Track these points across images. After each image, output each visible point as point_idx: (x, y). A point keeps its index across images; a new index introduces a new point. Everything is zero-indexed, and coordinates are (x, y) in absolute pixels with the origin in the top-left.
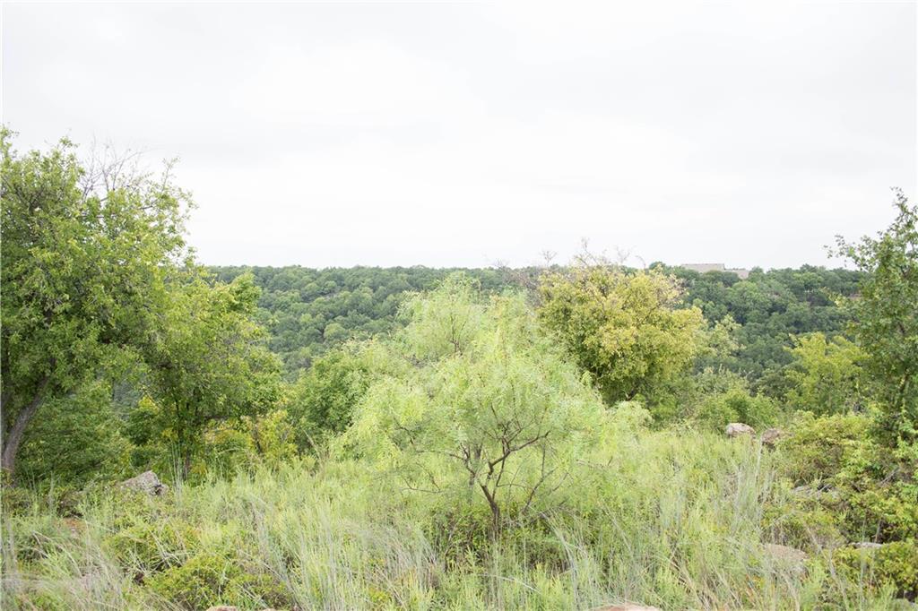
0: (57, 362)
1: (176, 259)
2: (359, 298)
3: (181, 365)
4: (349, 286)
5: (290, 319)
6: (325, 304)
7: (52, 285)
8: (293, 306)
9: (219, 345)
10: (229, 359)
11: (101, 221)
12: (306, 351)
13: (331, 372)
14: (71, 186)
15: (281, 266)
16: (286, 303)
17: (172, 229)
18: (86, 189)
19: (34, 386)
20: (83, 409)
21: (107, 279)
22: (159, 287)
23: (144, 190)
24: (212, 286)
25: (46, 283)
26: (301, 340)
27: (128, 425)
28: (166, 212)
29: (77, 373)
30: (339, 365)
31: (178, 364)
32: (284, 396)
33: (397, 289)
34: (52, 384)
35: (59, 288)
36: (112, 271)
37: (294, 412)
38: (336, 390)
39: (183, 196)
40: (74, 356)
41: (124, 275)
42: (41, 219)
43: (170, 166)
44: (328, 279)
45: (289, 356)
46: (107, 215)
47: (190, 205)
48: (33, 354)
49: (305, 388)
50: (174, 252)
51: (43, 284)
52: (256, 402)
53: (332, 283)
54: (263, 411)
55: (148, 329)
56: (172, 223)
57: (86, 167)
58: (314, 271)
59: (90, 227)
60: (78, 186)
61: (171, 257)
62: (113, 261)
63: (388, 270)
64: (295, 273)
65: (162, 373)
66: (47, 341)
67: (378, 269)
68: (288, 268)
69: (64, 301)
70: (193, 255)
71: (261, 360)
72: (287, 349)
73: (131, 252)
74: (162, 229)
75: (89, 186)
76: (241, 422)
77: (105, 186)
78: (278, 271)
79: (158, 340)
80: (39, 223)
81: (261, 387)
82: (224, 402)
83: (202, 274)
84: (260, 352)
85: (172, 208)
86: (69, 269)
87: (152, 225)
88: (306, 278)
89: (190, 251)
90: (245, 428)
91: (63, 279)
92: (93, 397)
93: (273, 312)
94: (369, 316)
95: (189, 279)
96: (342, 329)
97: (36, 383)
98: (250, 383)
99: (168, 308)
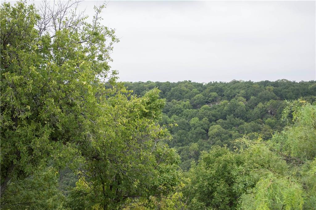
0: (21, 154)
1: (103, 79)
2: (236, 106)
3: (107, 157)
4: (228, 96)
5: (183, 122)
6: (209, 110)
7: (19, 99)
8: (185, 111)
9: (134, 143)
10: (141, 153)
11: (52, 52)
12: (195, 146)
13: (215, 164)
14: (31, 28)
15: (176, 82)
16: (180, 109)
17: (100, 57)
18: (41, 29)
19: (6, 171)
20: (38, 187)
21: (55, 95)
22: (92, 100)
23: (81, 28)
24: (129, 99)
25: (15, 98)
26: (191, 138)
27: (69, 200)
28: (96, 45)
29: (34, 162)
30: (222, 158)
31: (105, 156)
32: (182, 183)
33: (265, 99)
34: (17, 169)
35: (23, 101)
36: (59, 89)
37: (187, 194)
38: (219, 178)
39: (108, 32)
40: (33, 150)
41: (68, 91)
42: (11, 51)
43: (99, 11)
44: (211, 91)
45: (182, 150)
46: (56, 48)
47: (113, 39)
48: (4, 148)
49: (196, 176)
50: (103, 75)
51: (13, 98)
52: (160, 186)
53: (214, 94)
54: (165, 193)
55: (84, 130)
56: (100, 53)
57: (40, 13)
58: (201, 85)
59: (44, 57)
60: (36, 28)
61: (100, 78)
62: (60, 81)
63: (258, 83)
64: (186, 86)
65: (93, 162)
66: (15, 139)
67: (250, 83)
68: (181, 83)
69: (27, 110)
70: (116, 76)
71: (164, 154)
72: (180, 144)
73: (73, 75)
74: (94, 58)
75: (43, 27)
76: (150, 201)
77: (54, 27)
78: (174, 85)
79: (91, 139)
80: (9, 55)
81: (165, 175)
82: (138, 186)
83: (122, 90)
84: (162, 148)
85: (100, 42)
86: (30, 87)
87: (87, 54)
88: (195, 90)
89: (114, 73)
90: (152, 206)
91: (26, 95)
92: (45, 179)
93: (170, 116)
94: (243, 119)
95: (113, 94)
96: (222, 129)
97: (7, 169)
98: (156, 172)
99: (98, 116)
